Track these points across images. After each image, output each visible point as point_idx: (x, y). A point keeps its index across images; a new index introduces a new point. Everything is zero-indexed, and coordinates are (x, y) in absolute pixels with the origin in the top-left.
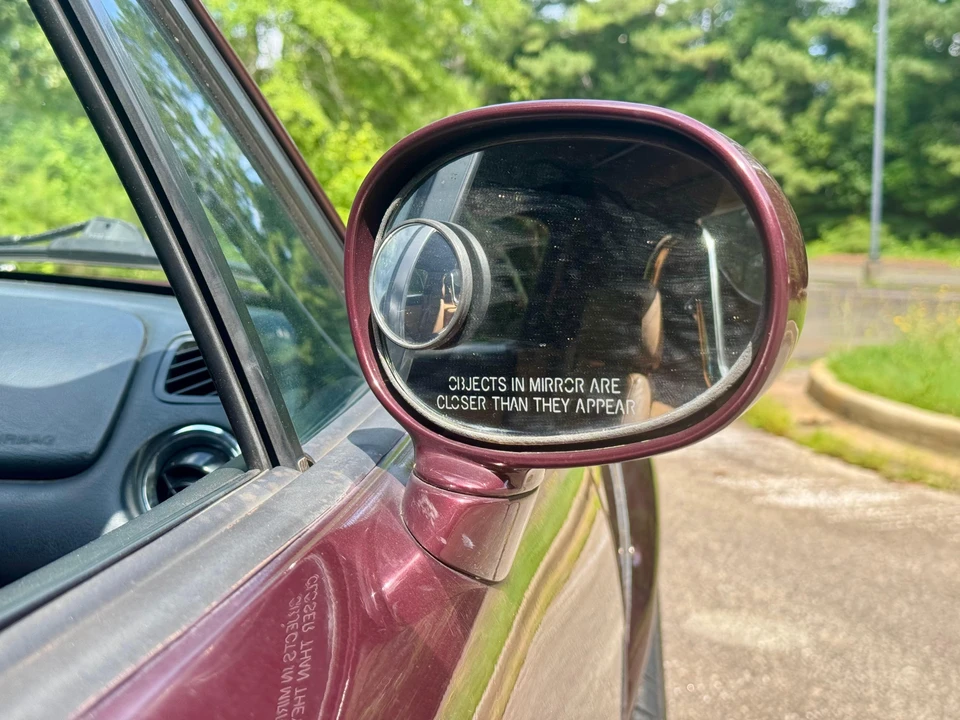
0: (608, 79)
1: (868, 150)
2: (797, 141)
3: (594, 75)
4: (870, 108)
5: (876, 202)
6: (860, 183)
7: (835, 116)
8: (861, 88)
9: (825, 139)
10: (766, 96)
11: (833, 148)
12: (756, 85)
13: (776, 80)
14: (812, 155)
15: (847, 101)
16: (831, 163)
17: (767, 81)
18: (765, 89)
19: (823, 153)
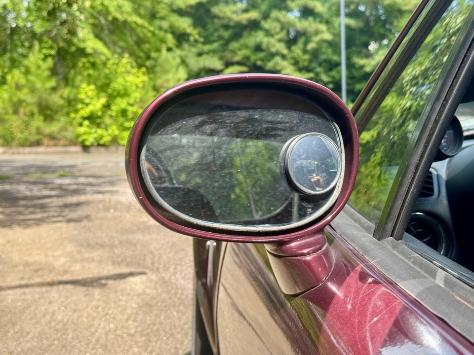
2: (293, 58)
7: (311, 46)
8: (322, 32)
9: (307, 57)
10: (278, 37)
11: (310, 61)
12: (273, 32)
13: (282, 28)
14: (301, 65)
15: (316, 39)
16: (310, 68)
17: (278, 29)
18: (277, 33)
19: (306, 64)
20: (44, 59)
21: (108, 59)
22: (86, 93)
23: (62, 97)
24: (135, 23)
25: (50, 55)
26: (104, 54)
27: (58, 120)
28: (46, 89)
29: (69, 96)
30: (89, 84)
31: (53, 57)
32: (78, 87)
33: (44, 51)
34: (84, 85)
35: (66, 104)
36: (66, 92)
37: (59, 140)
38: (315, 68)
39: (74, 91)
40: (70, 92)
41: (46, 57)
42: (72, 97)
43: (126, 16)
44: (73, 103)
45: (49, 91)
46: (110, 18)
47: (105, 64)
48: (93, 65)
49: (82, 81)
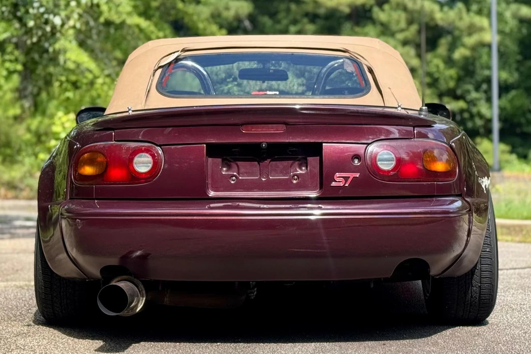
0: (266, 20)
1: (488, 80)
2: (429, 74)
3: (252, 18)
4: (489, 46)
5: (496, 126)
6: (484, 109)
7: (459, 54)
8: (481, 29)
9: (452, 72)
10: (400, 36)
11: (459, 80)
12: (394, 27)
13: (410, 22)
14: (443, 86)
15: (470, 41)
16: (459, 92)
17: (403, 24)
18: (402, 30)
19: (452, 84)
20: (7, 78)
21: (96, 77)
22: (63, 124)
23: (29, 130)
24: (138, 26)
25: (15, 71)
26: (90, 71)
27: (22, 163)
28: (8, 118)
29: (38, 128)
30: (67, 112)
31: (19, 73)
32: (52, 117)
33: (8, 65)
34: (60, 114)
35: (34, 140)
36: (35, 123)
37: (22, 190)
38: (468, 92)
39: (47, 121)
40: (41, 122)
41: (10, 73)
42: (42, 130)
43: (124, 17)
44: (43, 138)
45: (11, 121)
46: (102, 20)
47: (92, 83)
48: (75, 85)
49: (57, 109)
